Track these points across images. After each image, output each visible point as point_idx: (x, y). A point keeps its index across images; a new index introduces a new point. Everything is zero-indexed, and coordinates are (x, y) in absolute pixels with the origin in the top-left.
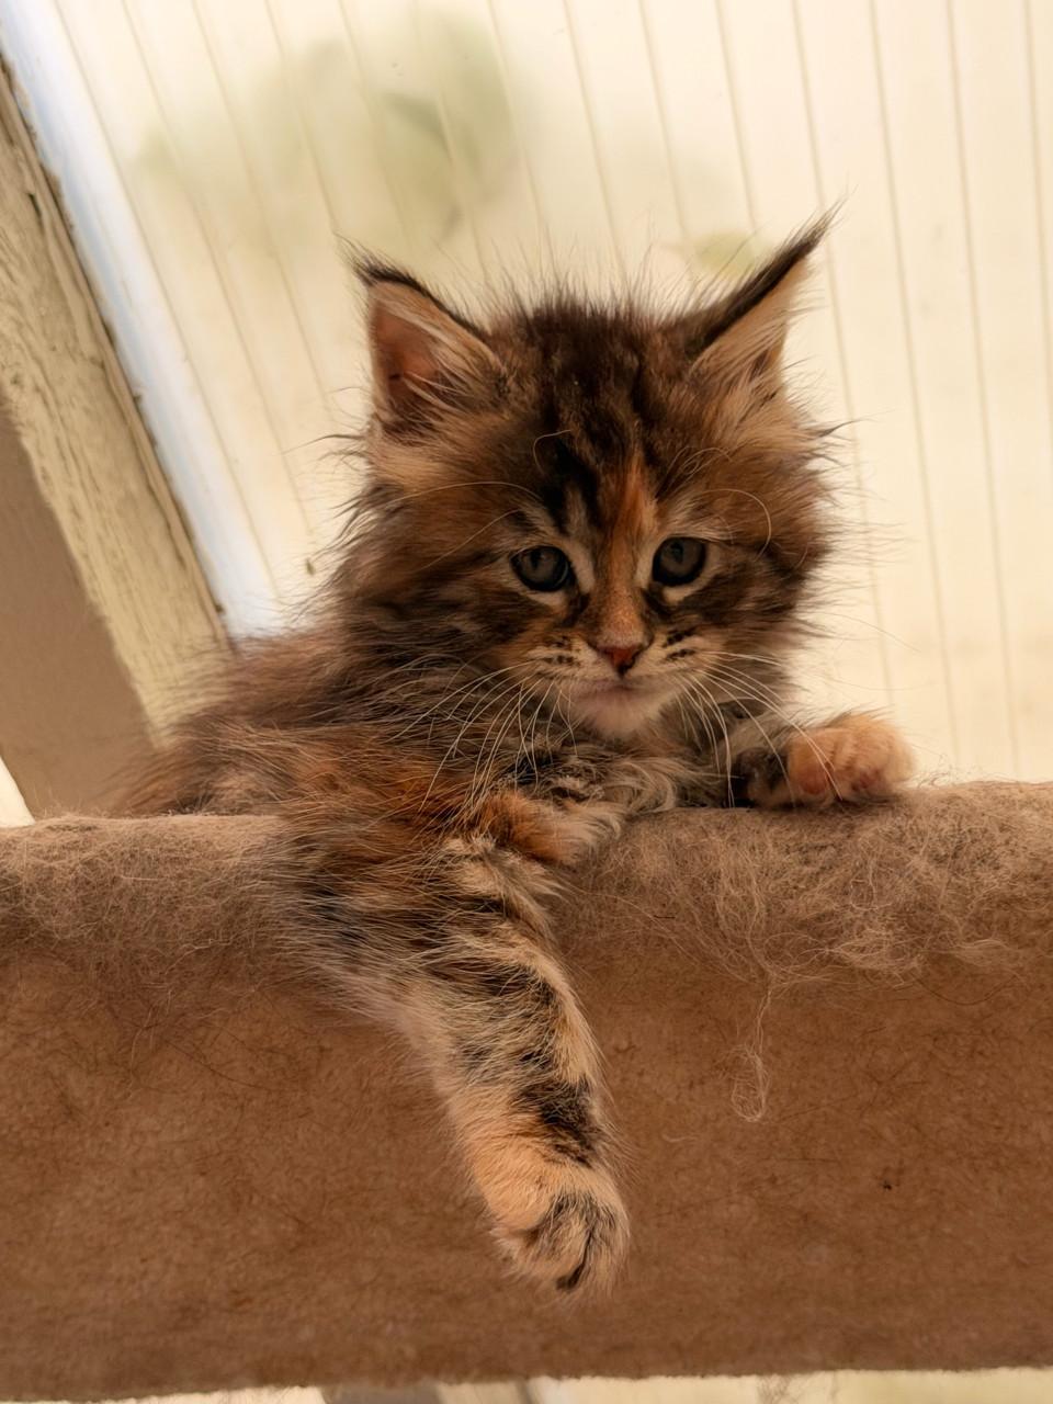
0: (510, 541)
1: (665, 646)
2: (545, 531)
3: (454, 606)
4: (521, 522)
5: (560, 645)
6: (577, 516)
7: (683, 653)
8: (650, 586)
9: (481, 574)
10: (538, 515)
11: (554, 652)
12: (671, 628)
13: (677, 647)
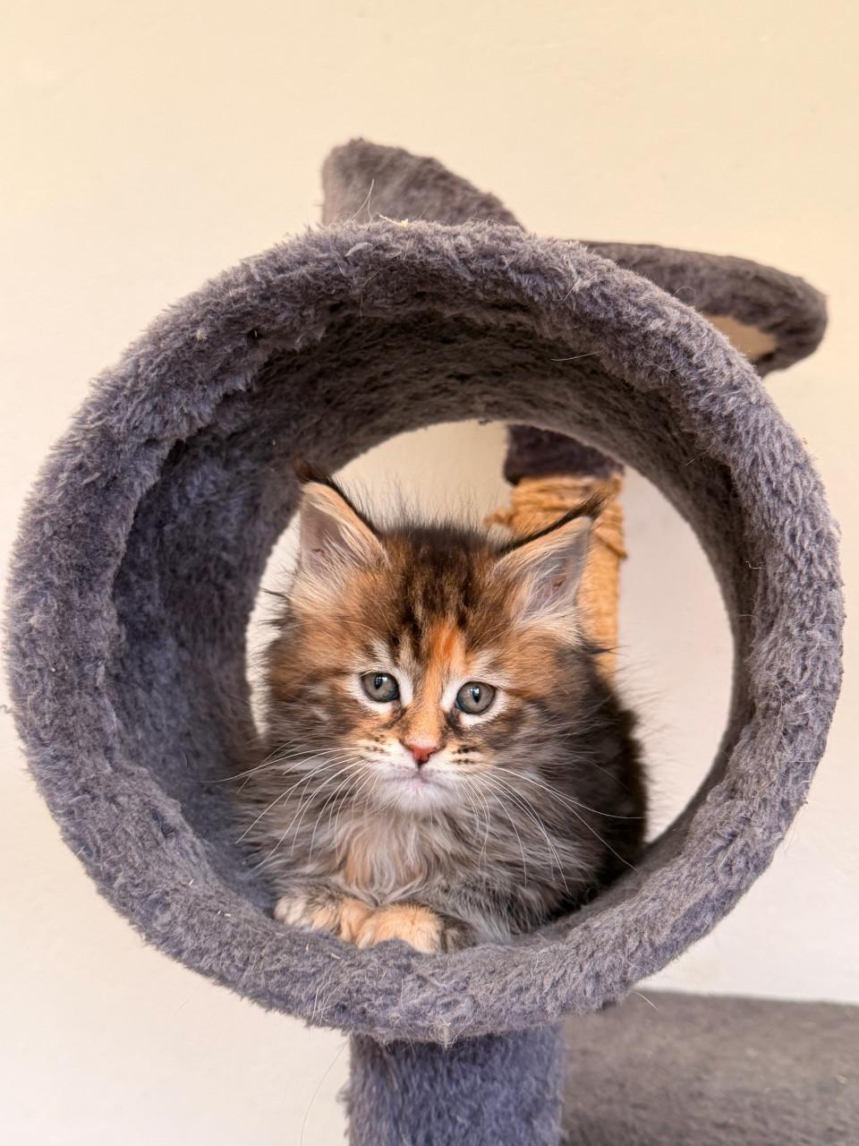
0: (359, 664)
1: (454, 753)
2: (383, 663)
3: (317, 701)
4: (369, 652)
5: (377, 740)
6: (405, 653)
7: (466, 761)
8: (452, 711)
9: (338, 681)
10: (381, 648)
11: (372, 744)
12: (462, 743)
13: (463, 756)
